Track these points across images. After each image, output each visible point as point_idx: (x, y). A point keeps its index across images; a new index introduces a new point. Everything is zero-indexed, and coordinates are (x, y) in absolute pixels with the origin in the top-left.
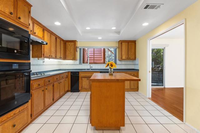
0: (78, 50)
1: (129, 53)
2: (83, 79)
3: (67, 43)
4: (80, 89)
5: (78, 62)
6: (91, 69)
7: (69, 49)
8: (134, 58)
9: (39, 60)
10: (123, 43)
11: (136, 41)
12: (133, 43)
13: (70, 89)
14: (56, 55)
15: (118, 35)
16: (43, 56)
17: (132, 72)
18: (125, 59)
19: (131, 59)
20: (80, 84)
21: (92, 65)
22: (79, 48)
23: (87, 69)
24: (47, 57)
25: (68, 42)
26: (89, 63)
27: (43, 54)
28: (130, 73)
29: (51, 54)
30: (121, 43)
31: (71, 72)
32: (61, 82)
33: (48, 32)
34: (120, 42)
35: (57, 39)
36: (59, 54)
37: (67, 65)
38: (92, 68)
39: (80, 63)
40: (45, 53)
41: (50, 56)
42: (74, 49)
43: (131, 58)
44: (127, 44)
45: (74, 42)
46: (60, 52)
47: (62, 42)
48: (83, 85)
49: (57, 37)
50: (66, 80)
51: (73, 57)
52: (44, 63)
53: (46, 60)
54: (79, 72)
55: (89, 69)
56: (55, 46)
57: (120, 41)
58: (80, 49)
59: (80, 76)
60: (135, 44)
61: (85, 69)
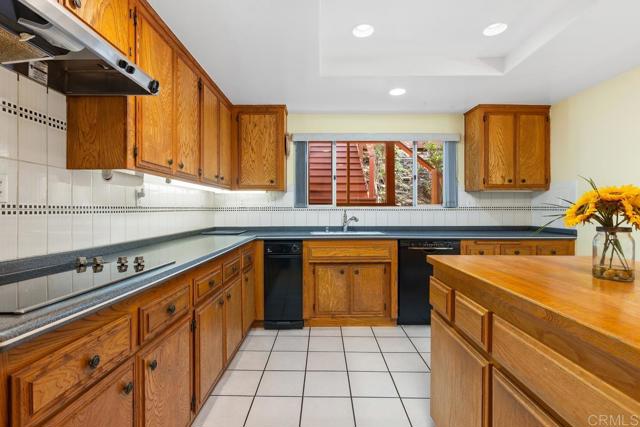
0: (292, 148)
1: (522, 160)
2: (320, 270)
3: (245, 118)
4: (306, 315)
5: (290, 197)
6: (351, 229)
7: (253, 143)
8: (543, 182)
9: (109, 186)
10: (493, 118)
11: (548, 108)
12: (536, 117)
13: (261, 317)
14: (200, 161)
15: (499, 74)
16: (130, 157)
17: (543, 243)
18: (502, 186)
19: (529, 187)
20: (305, 295)
21: (352, 212)
22: (295, 139)
23: (332, 229)
24: (156, 170)
25: (249, 113)
26: (334, 202)
27: (135, 149)
28: (535, 244)
29: (176, 153)
30: (485, 119)
31: (265, 241)
32: (229, 297)
33: (161, 36)
34: (479, 115)
35: (205, 88)
36: (215, 163)
37: (243, 209)
38: (353, 224)
39: (300, 202)
40: (146, 144)
41: (171, 163)
42: (277, 142)
43: (528, 182)
44: (510, 119)
45: (277, 112)
46: (218, 153)
47: (224, 108)
48: (321, 299)
49: (203, 82)
50: (247, 280)
51: (273, 177)
52: (143, 202)
53: (154, 185)
54: (301, 241)
55: (341, 229)
56: (196, 119)
57: (480, 106)
58: (301, 145)
59: (305, 257)
60: (547, 119)
61: (323, 229)
